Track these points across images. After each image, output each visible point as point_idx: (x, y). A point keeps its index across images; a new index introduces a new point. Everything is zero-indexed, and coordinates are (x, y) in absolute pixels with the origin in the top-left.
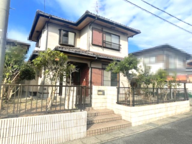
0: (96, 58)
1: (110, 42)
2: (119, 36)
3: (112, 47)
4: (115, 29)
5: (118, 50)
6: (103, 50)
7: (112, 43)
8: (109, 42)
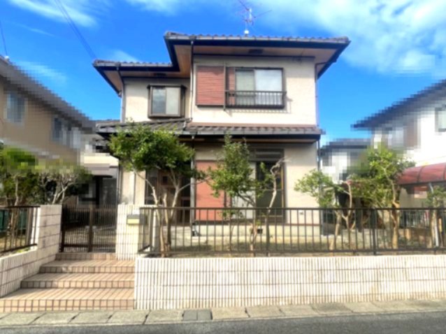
0: (193, 137)
1: (250, 92)
2: (281, 69)
3: (259, 102)
4: (263, 54)
5: (281, 107)
6: (230, 114)
7: (258, 92)
8: (247, 92)
